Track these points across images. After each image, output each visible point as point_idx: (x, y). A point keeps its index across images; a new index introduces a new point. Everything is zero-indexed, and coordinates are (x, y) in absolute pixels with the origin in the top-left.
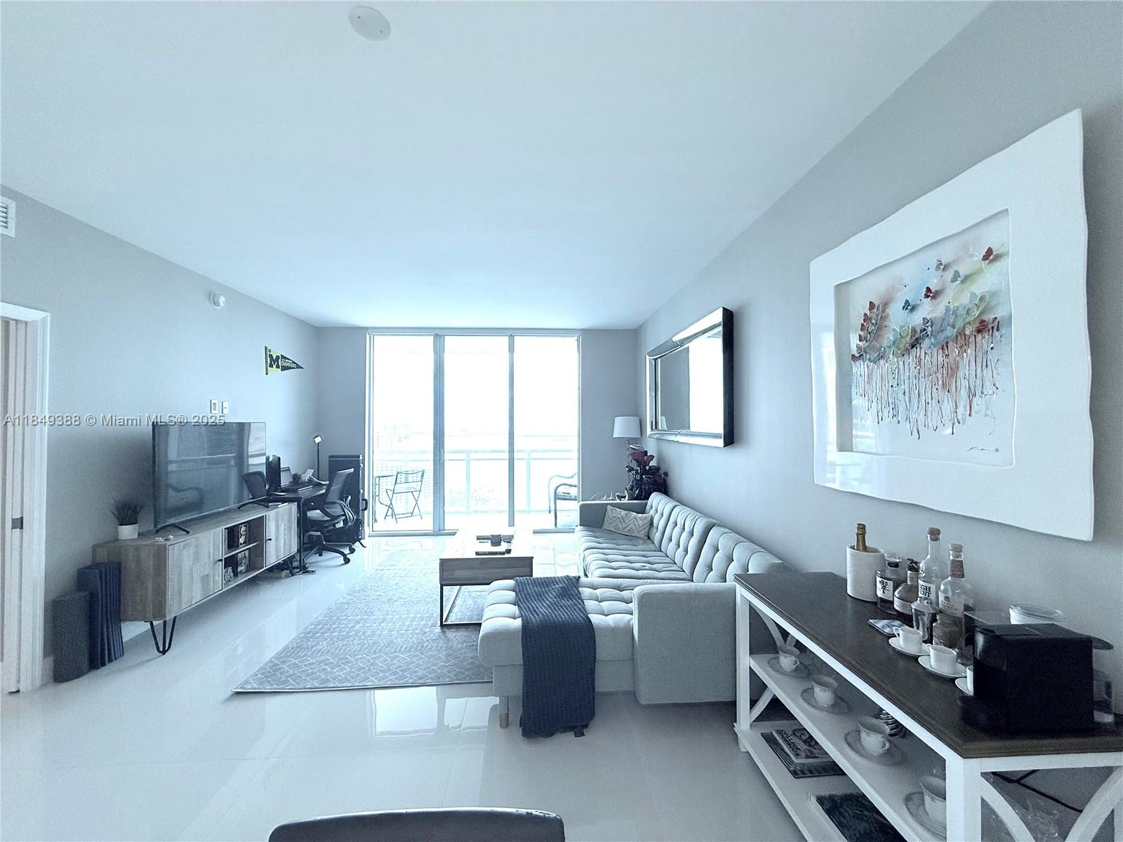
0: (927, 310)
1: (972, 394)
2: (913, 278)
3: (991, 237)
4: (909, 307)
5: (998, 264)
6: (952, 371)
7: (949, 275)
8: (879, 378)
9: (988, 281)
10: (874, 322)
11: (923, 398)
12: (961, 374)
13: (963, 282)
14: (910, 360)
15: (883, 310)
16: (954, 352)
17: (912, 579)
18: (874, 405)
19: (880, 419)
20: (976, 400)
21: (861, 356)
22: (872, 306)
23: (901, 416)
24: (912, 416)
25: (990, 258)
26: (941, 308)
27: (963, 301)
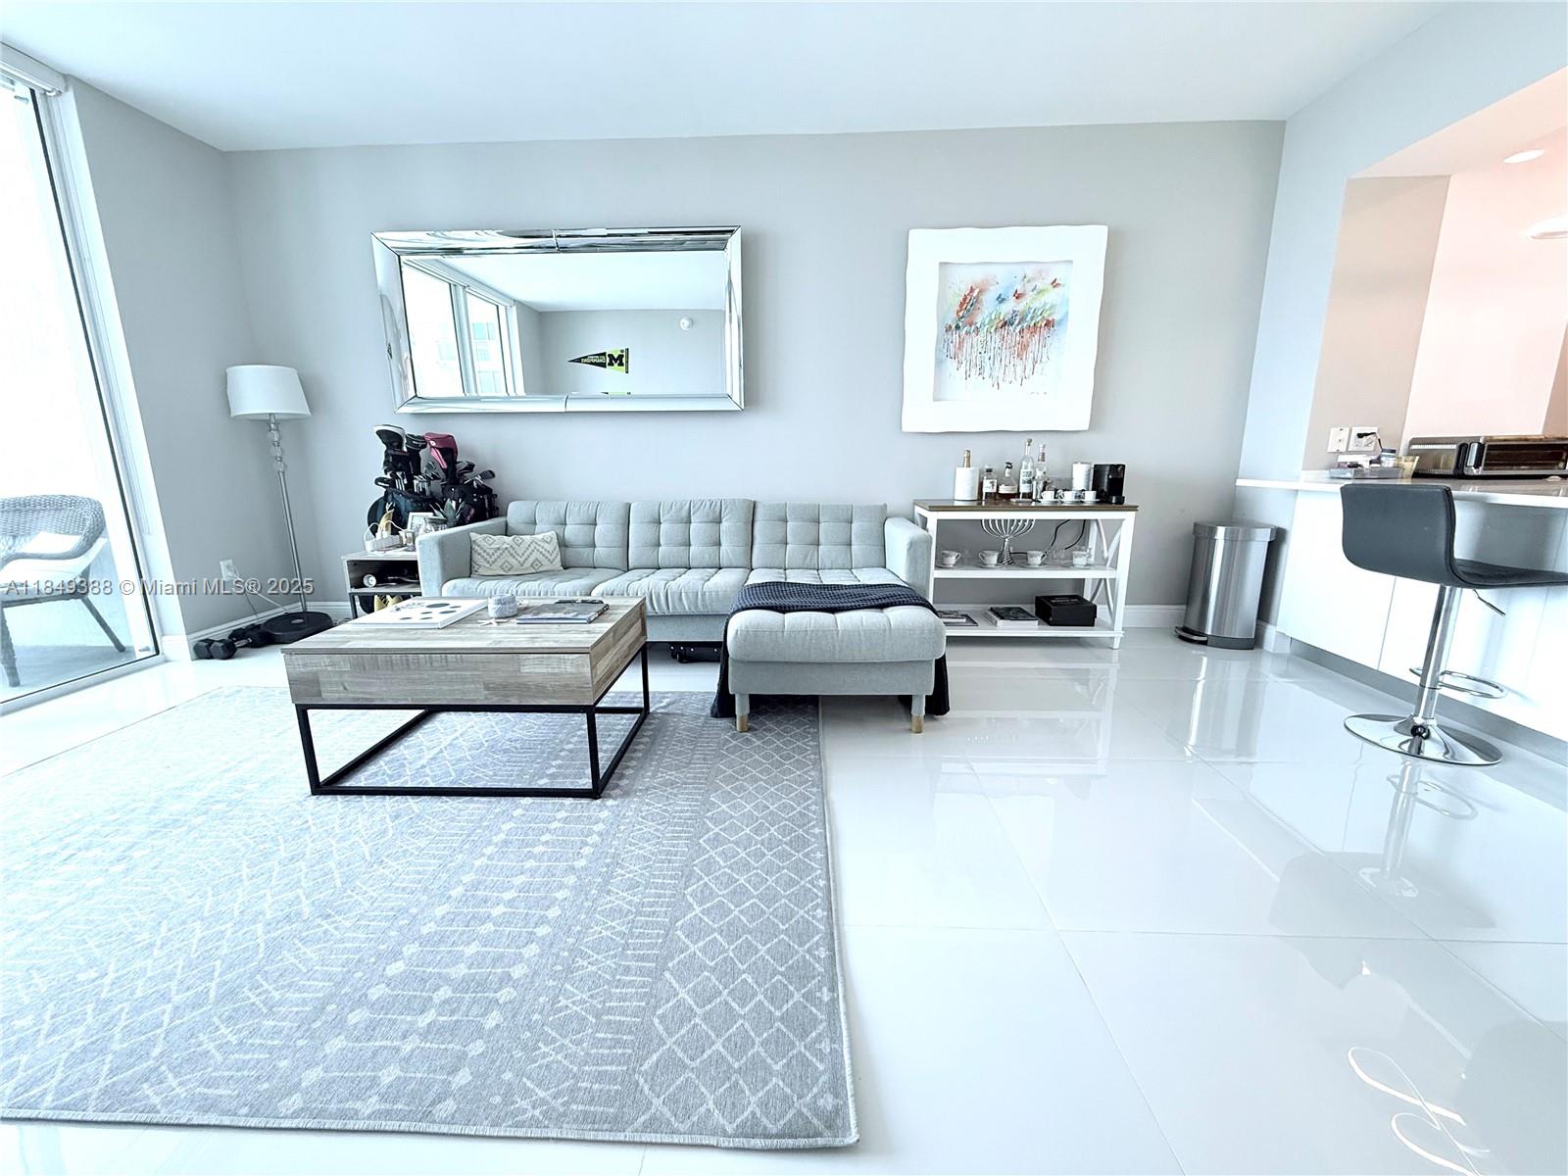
0: (1006, 309)
1: (1035, 362)
2: (1003, 279)
3: (1058, 273)
4: (1001, 300)
5: (1057, 289)
6: (1025, 347)
7: (1030, 287)
8: (969, 345)
9: (1052, 297)
10: (969, 304)
11: (1003, 363)
12: (1029, 349)
13: (1038, 293)
14: (997, 337)
15: (978, 296)
16: (1027, 335)
17: (1010, 473)
18: (963, 365)
19: (967, 376)
20: (1037, 365)
21: (958, 327)
22: (972, 290)
23: (986, 375)
24: (995, 374)
25: (1055, 284)
26: (1021, 306)
27: (1036, 304)
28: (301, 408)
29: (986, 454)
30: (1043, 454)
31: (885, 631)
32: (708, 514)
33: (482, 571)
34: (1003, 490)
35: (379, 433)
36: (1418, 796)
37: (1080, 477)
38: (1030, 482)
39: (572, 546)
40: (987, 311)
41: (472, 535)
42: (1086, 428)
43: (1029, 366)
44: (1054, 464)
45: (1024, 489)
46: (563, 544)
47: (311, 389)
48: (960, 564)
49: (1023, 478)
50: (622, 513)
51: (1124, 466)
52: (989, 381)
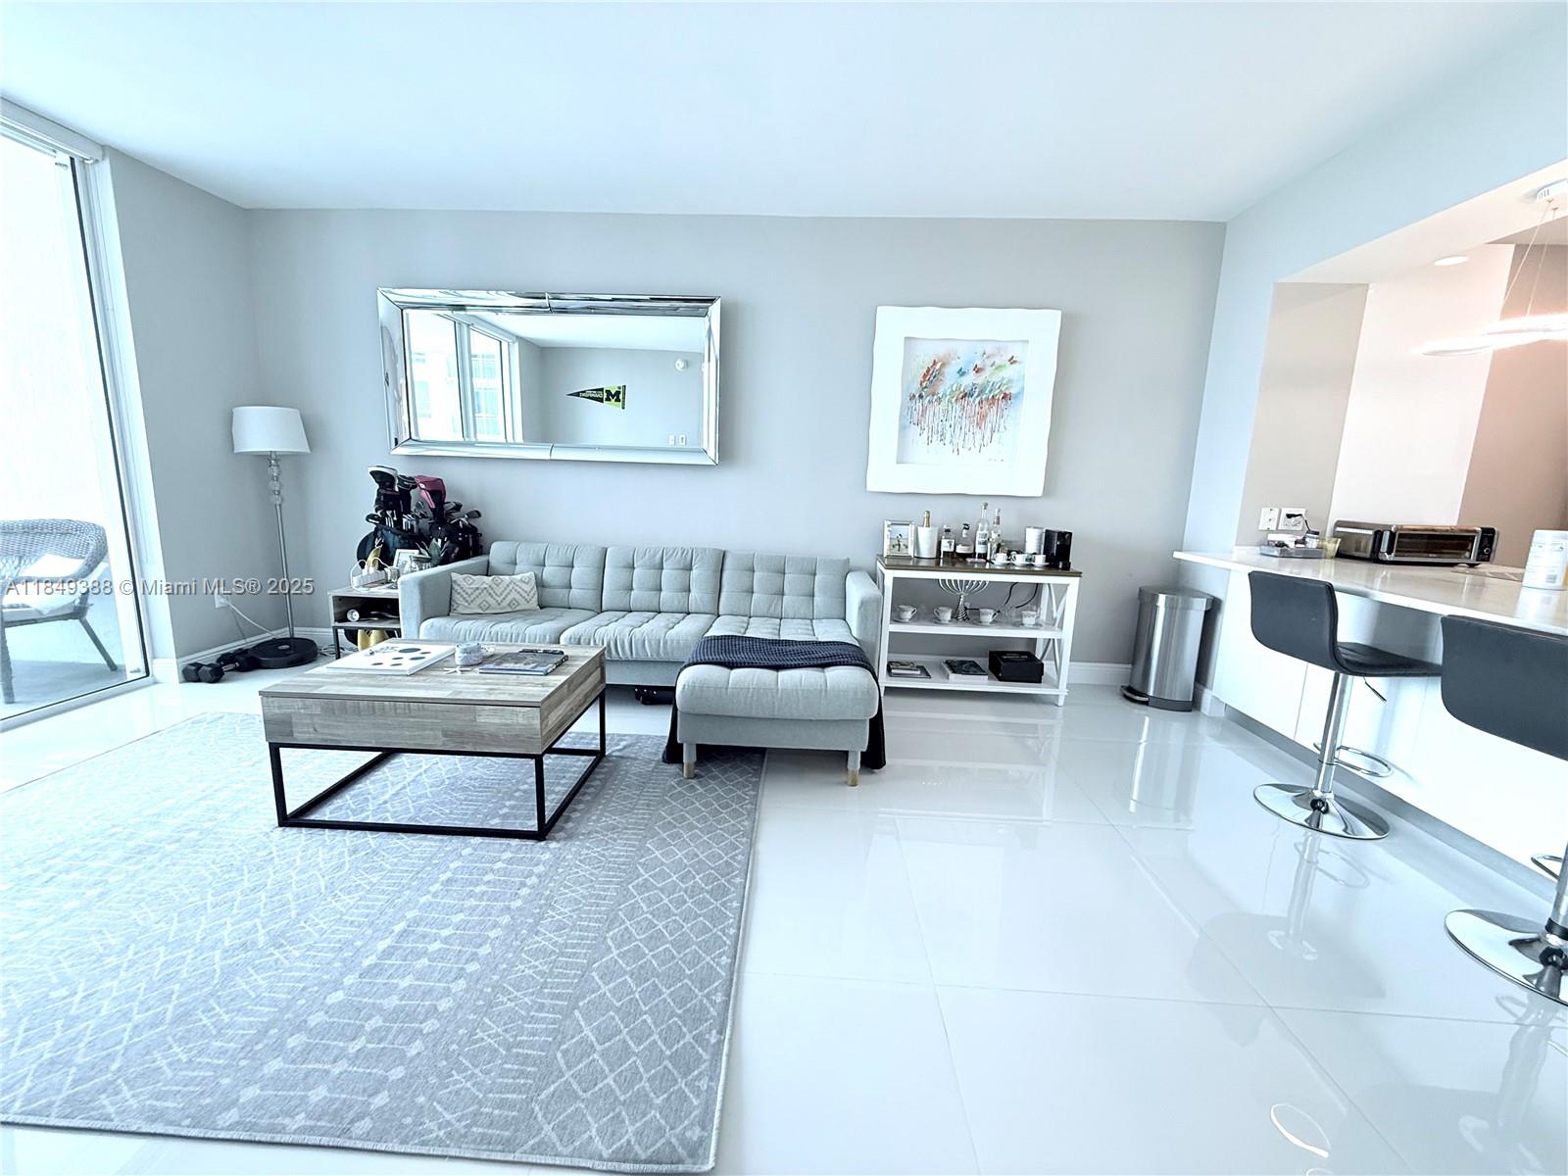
0: (967, 381)
1: (993, 431)
2: (964, 356)
3: (1016, 351)
4: (962, 373)
5: (1014, 366)
6: (984, 417)
7: (989, 362)
8: (932, 413)
9: (1009, 372)
10: (932, 375)
11: (963, 431)
12: (988, 419)
13: (996, 369)
14: (958, 407)
15: (940, 369)
16: (986, 406)
17: (967, 534)
18: (926, 432)
19: (929, 441)
20: (994, 435)
21: (921, 396)
22: (935, 363)
23: (947, 441)
24: (955, 442)
25: (1012, 361)
26: (980, 379)
27: (995, 379)
28: (302, 447)
29: (946, 515)
30: (998, 518)
31: (821, 691)
32: (679, 562)
33: (461, 610)
34: (960, 549)
35: (372, 473)
36: (1319, 865)
37: (1033, 541)
38: (985, 543)
39: (549, 587)
40: (949, 382)
41: (453, 574)
42: (1040, 494)
43: (988, 435)
44: (1008, 528)
45: (980, 549)
46: (540, 584)
47: (311, 429)
48: (915, 619)
49: (979, 539)
50: (598, 557)
51: (1071, 534)
52: (949, 447)
